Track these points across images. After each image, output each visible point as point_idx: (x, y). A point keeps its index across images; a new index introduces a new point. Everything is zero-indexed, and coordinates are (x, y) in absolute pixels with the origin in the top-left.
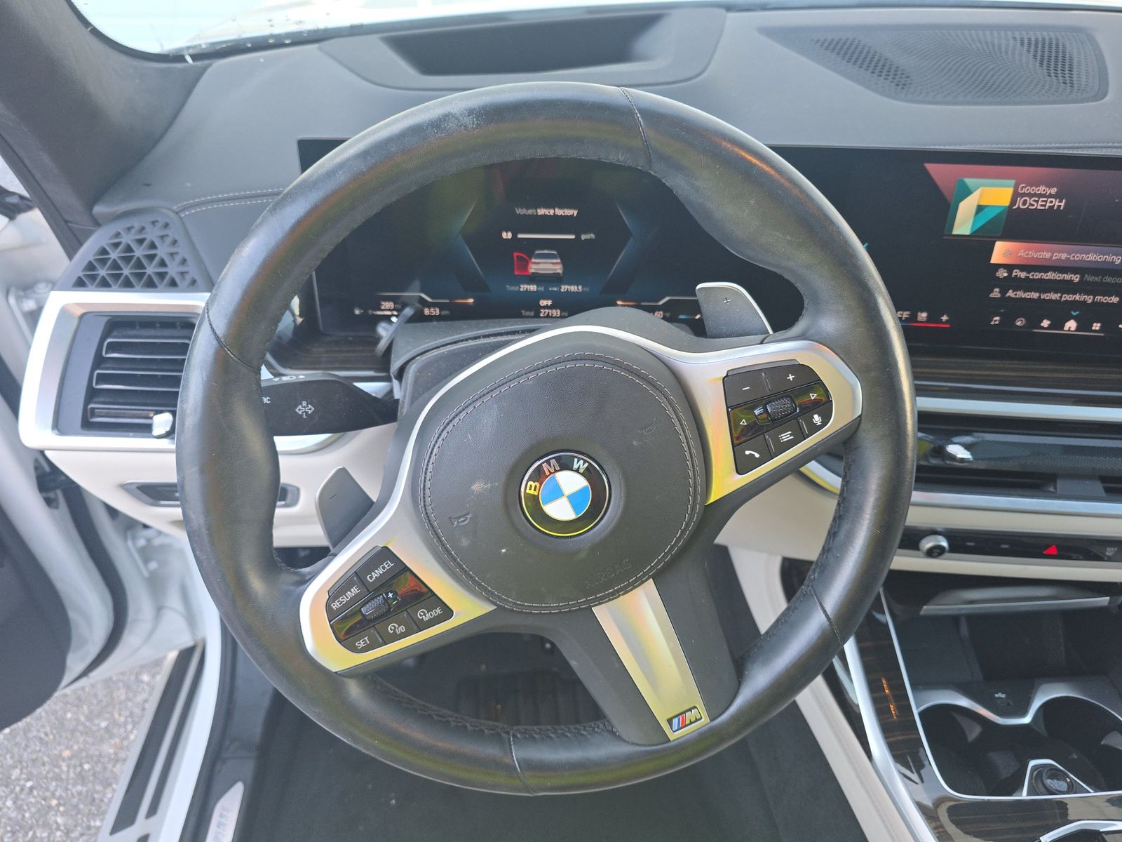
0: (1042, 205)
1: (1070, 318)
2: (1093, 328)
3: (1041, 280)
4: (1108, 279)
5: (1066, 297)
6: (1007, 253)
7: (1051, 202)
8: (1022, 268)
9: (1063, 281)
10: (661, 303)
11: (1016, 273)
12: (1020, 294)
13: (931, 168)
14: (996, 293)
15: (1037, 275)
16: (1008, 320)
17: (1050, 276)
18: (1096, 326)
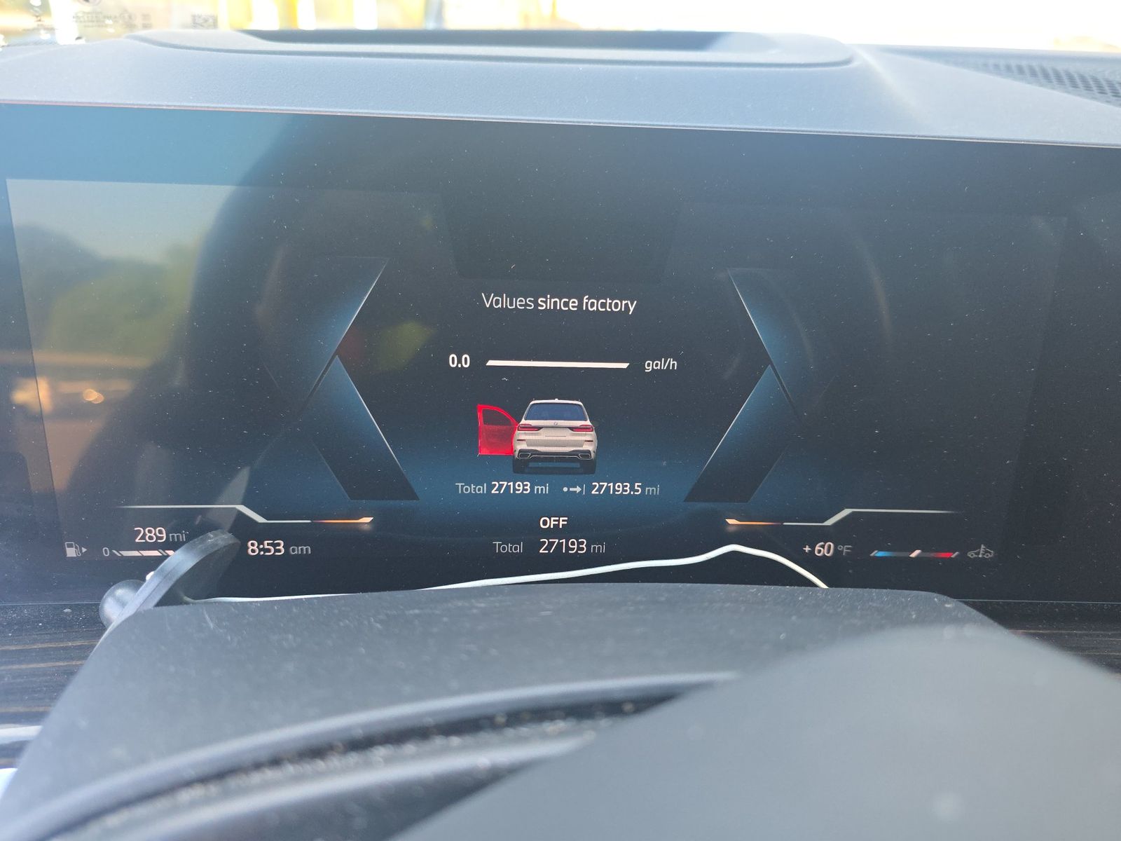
10: (830, 522)
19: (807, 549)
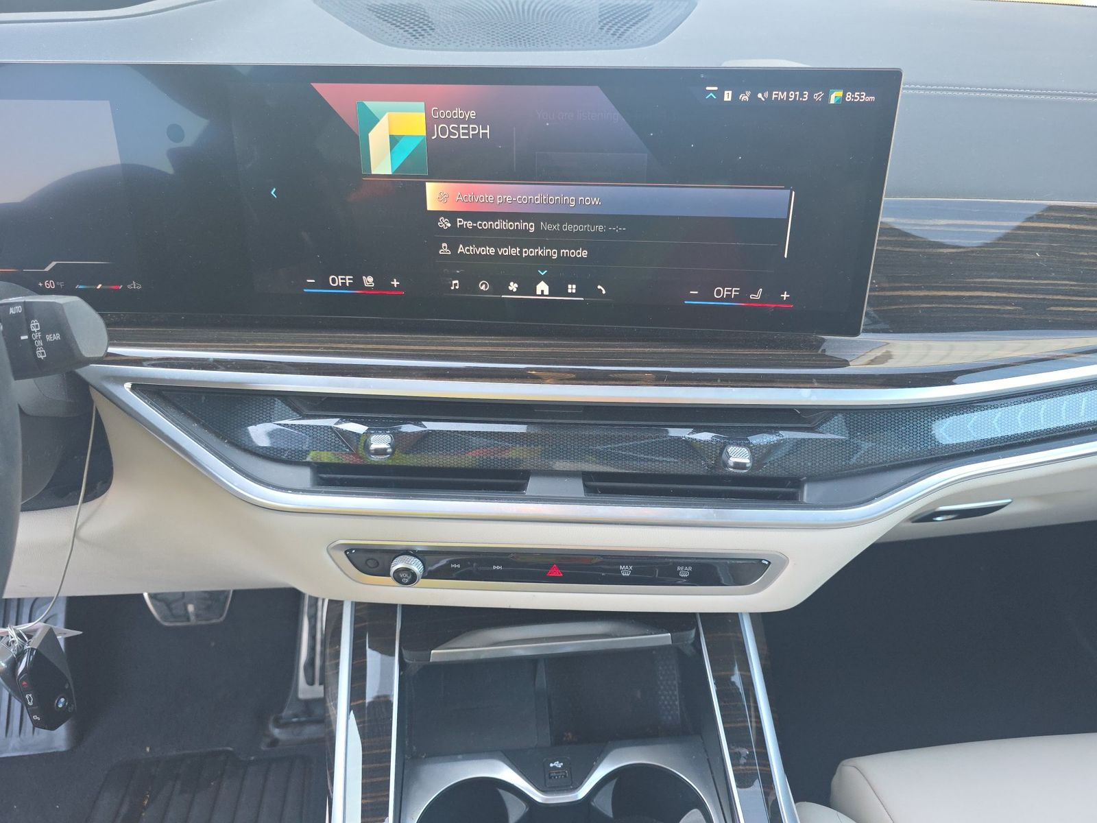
0: (464, 134)
1: (540, 279)
2: (570, 291)
3: (491, 230)
4: (568, 227)
5: (527, 252)
6: (442, 197)
7: (474, 129)
8: (467, 215)
9: (517, 231)
10: (47, 269)
11: (460, 222)
12: (473, 250)
13: (321, 88)
14: (445, 250)
15: (486, 225)
16: (469, 283)
17: (499, 225)
18: (572, 288)
19: (41, 284)
